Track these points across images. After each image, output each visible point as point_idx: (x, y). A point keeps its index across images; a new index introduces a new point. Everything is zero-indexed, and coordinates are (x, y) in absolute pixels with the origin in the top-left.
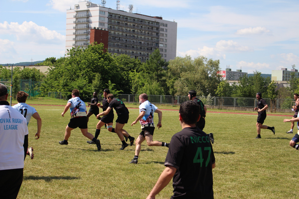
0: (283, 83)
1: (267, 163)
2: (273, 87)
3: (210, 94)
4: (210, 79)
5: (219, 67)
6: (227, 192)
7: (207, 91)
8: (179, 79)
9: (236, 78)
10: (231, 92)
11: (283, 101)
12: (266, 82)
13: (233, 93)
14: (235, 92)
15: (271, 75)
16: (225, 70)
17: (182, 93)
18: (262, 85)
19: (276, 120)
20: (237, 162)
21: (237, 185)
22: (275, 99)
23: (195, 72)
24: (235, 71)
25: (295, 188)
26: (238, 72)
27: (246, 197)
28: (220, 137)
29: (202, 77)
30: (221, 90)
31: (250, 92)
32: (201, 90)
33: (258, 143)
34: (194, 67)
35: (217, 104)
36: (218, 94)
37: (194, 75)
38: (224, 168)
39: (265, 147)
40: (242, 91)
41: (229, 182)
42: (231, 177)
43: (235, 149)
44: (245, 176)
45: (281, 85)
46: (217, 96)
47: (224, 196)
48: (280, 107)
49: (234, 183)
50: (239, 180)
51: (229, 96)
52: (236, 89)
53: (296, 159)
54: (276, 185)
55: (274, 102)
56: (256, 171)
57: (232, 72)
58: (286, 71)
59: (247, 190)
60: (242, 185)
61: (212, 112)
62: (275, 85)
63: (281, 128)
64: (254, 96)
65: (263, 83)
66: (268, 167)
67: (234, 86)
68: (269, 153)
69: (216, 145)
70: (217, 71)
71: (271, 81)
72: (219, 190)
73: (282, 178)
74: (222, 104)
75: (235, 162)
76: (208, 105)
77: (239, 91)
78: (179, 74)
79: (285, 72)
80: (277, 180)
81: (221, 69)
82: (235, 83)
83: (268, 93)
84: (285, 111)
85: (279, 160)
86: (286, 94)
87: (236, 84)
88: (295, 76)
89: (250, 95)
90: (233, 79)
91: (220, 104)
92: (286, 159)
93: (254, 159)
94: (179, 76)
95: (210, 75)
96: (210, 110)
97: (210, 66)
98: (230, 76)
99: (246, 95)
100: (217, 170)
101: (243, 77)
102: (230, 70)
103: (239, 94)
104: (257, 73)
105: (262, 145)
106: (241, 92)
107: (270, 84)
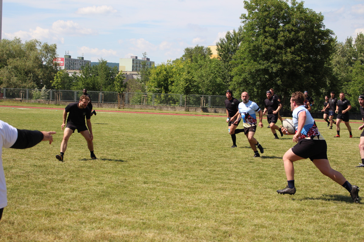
0: (133, 74)
1: (114, 168)
2: (121, 79)
3: (45, 87)
4: (45, 68)
5: (56, 54)
6: (66, 204)
7: (42, 82)
8: (6, 67)
9: (77, 67)
10: (71, 84)
11: (133, 95)
12: (112, 73)
13: (74, 85)
14: (76, 84)
15: (118, 64)
16: (63, 57)
17: (10, 85)
18: (109, 76)
19: (125, 118)
20: (78, 168)
21: (78, 196)
22: (123, 92)
23: (26, 59)
24: (76, 58)
25: (146, 196)
26: (79, 59)
27: (89, 209)
28: (57, 139)
29: (35, 65)
30: (59, 82)
31: (94, 85)
32: (34, 81)
33: (103, 145)
34: (24, 53)
35: (53, 99)
36: (54, 86)
37: (25, 62)
38: (63, 176)
39: (111, 149)
40: (85, 83)
41: (68, 192)
42: (71, 186)
43: (76, 153)
44: (88, 185)
45: (131, 76)
46: (54, 89)
47: (63, 209)
48: (129, 102)
49: (75, 193)
50: (80, 189)
51: (68, 89)
52: (77, 80)
53: (148, 163)
54: (124, 194)
55: (122, 96)
56: (101, 178)
57: (72, 60)
58: (136, 59)
59: (90, 200)
60: (85, 195)
61: (48, 108)
62: (123, 75)
63: (131, 126)
64: (98, 89)
65: (110, 73)
66: (115, 173)
67: (74, 76)
68: (116, 156)
69: (53, 148)
70: (53, 59)
71: (119, 72)
72: (57, 202)
73: (131, 185)
74: (60, 99)
75: (76, 168)
76: (42, 100)
77: (80, 83)
78: (5, 60)
79: (135, 61)
80: (125, 187)
81: (58, 55)
82: (75, 73)
83: (115, 86)
84: (134, 106)
85: (128, 165)
86: (137, 87)
87: (77, 74)
88: (146, 66)
89: (94, 88)
90: (74, 68)
91: (58, 99)
92: (136, 163)
93: (99, 164)
94: (5, 63)
95: (44, 63)
96: (45, 106)
97: (45, 52)
98: (70, 65)
99: (89, 87)
100: (54, 178)
101: (85, 66)
102: (70, 57)
103: (81, 86)
104: (103, 61)
105: (108, 147)
106: (83, 84)
107: (117, 75)
